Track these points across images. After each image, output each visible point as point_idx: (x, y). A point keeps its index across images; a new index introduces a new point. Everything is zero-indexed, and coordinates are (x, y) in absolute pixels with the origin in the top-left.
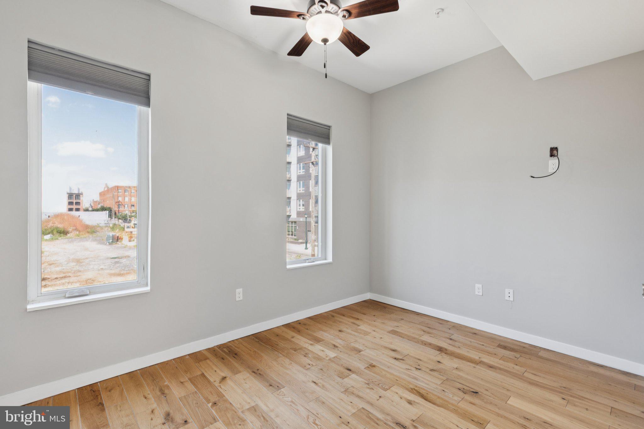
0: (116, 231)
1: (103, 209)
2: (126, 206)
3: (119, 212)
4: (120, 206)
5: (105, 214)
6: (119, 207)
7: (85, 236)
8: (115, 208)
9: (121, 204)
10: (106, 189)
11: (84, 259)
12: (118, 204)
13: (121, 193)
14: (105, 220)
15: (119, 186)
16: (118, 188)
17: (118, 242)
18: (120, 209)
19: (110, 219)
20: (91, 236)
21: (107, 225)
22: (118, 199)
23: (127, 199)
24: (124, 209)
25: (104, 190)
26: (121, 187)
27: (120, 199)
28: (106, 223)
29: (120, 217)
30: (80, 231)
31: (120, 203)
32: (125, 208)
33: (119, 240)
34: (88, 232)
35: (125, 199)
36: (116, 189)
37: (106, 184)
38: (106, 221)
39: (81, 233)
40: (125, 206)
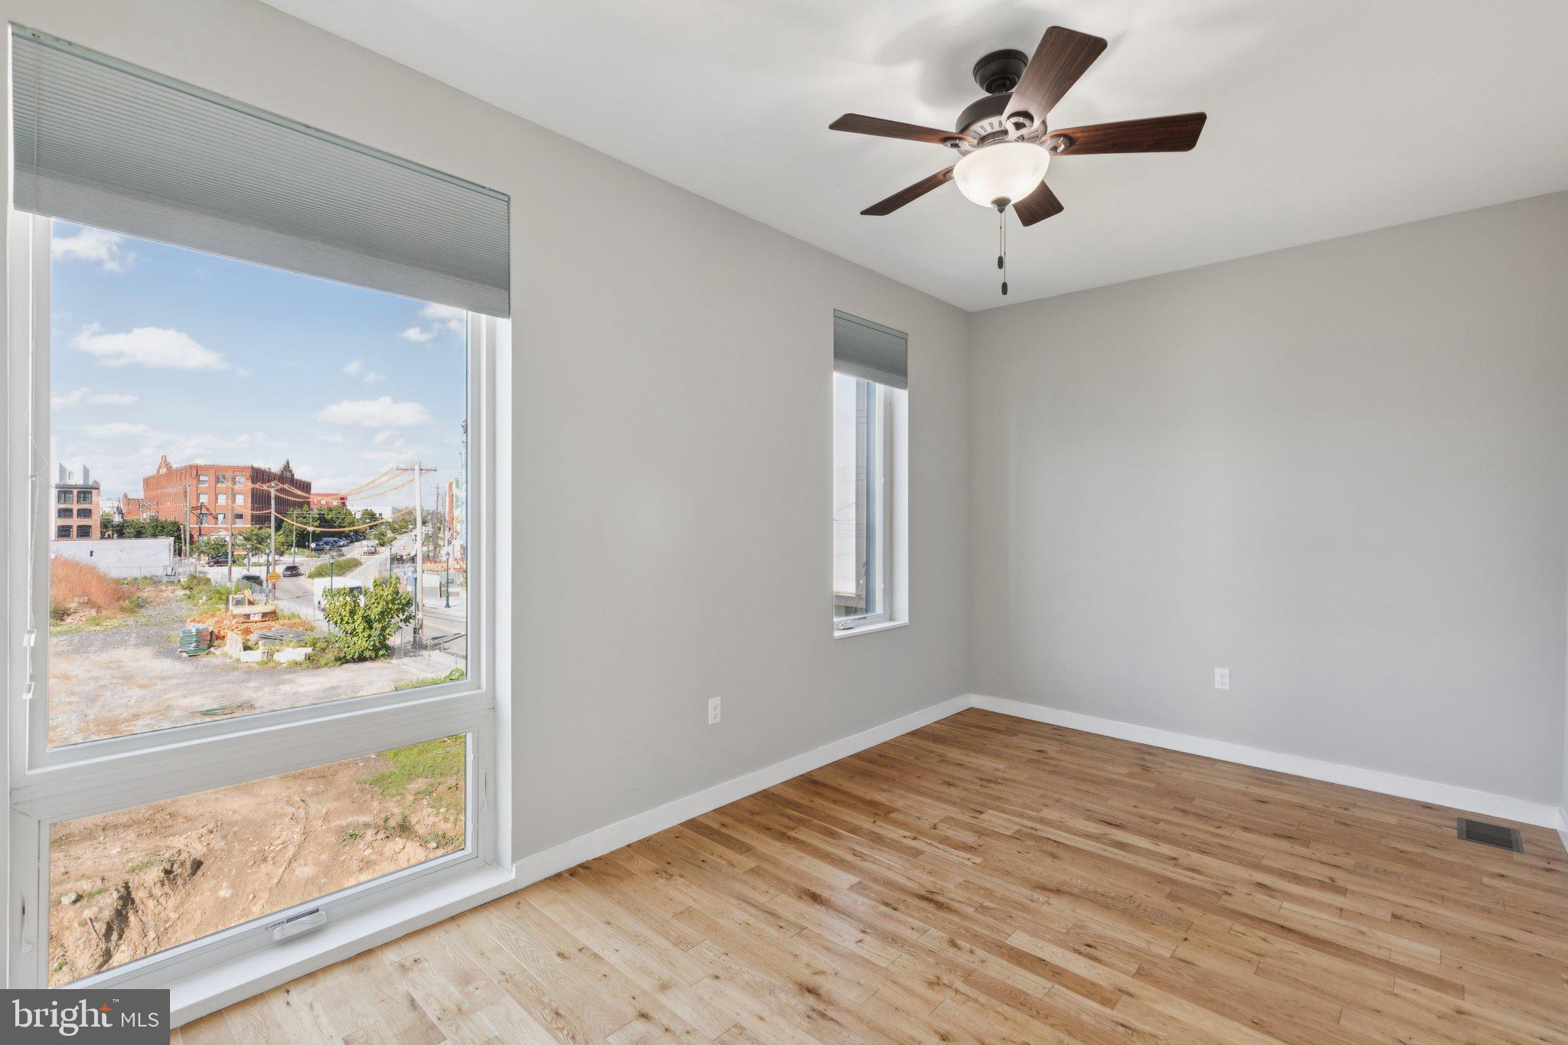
0: (200, 601)
1: (158, 529)
2: (220, 517)
3: (200, 534)
4: (205, 518)
5: (166, 543)
6: (200, 518)
7: (115, 622)
8: (190, 524)
9: (206, 512)
10: (164, 471)
11: (128, 721)
12: (199, 512)
13: (207, 485)
14: (165, 568)
15: (201, 466)
16: (196, 471)
17: (212, 649)
18: (205, 525)
19: (178, 558)
20: (131, 621)
21: (172, 579)
22: (198, 498)
23: (222, 500)
24: (214, 526)
25: (158, 471)
26: (207, 468)
27: (204, 499)
28: (169, 573)
29: (203, 549)
30: (99, 609)
31: (204, 511)
32: (216, 524)
33: (216, 643)
34: (123, 610)
35: (217, 499)
36: (194, 474)
37: (164, 458)
38: (170, 570)
39: (104, 612)
40: (217, 518)
